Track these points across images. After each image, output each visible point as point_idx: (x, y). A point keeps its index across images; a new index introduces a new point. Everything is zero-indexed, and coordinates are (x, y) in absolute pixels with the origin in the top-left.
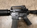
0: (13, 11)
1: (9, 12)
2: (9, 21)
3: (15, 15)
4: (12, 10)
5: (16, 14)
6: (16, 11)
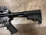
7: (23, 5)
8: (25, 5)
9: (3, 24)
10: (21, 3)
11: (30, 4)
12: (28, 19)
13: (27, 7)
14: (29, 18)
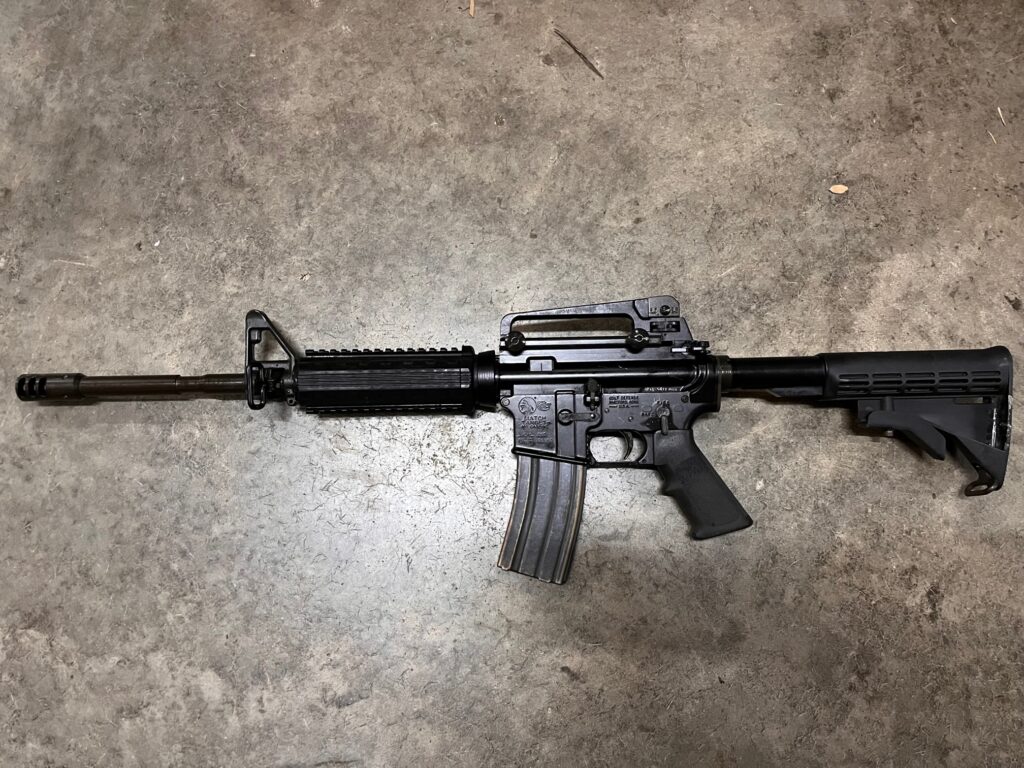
0: (524, 368)
1: (487, 376)
2: (479, 471)
3: (550, 415)
4: (516, 352)
5: (566, 400)
6: (559, 367)
7: (816, 277)
8: (834, 281)
9: (636, 444)
10: (793, 261)
11: (899, 268)
12: (857, 426)
13: (863, 300)
14: (875, 420)
